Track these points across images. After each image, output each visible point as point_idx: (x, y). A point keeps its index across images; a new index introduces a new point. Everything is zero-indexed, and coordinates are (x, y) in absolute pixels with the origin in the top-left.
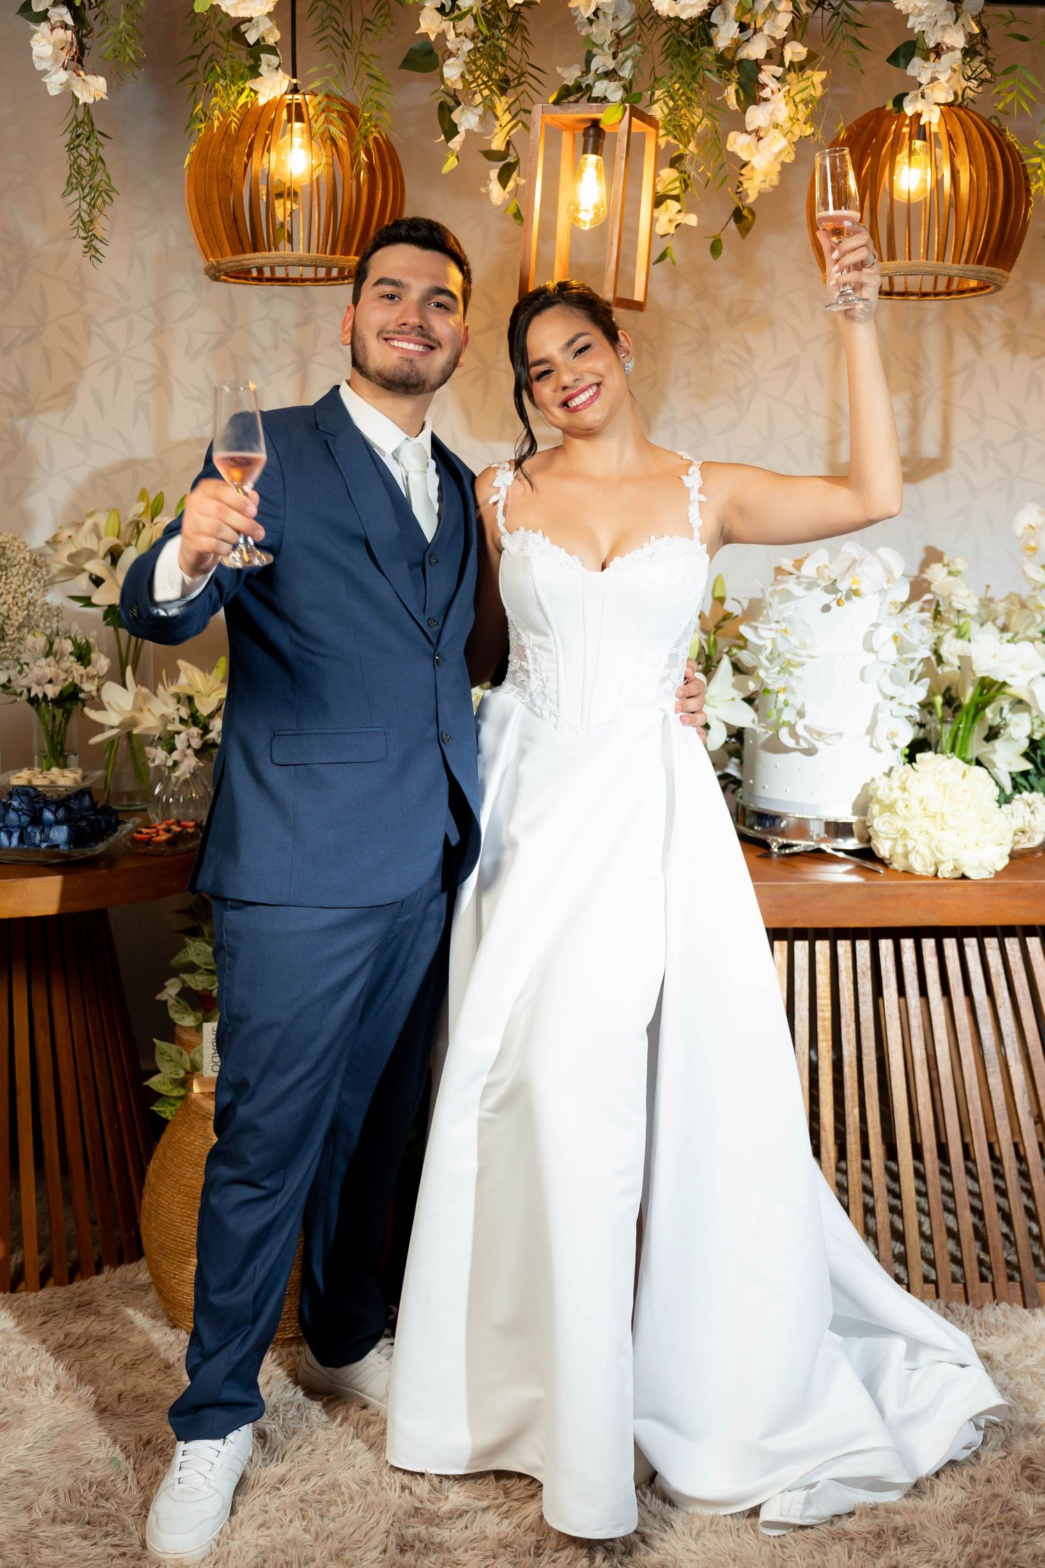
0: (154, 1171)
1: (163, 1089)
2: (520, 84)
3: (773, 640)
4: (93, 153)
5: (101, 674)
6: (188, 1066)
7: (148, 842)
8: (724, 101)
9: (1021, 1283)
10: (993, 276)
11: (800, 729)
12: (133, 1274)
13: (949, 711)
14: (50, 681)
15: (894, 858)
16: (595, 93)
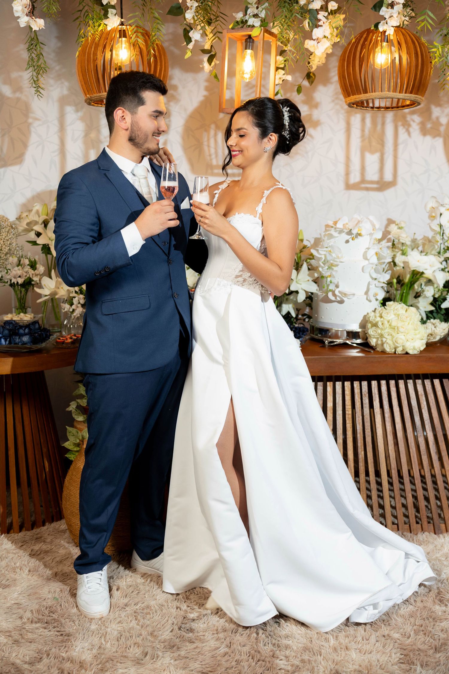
0: (68, 481)
1: (70, 447)
2: (216, 21)
3: (325, 255)
4: (38, 51)
5: (41, 273)
6: (81, 438)
7: (63, 343)
8: (303, 26)
9: (433, 524)
10: (417, 99)
11: (337, 293)
12: (59, 526)
13: (399, 286)
14: (20, 277)
15: (378, 346)
16: (249, 23)
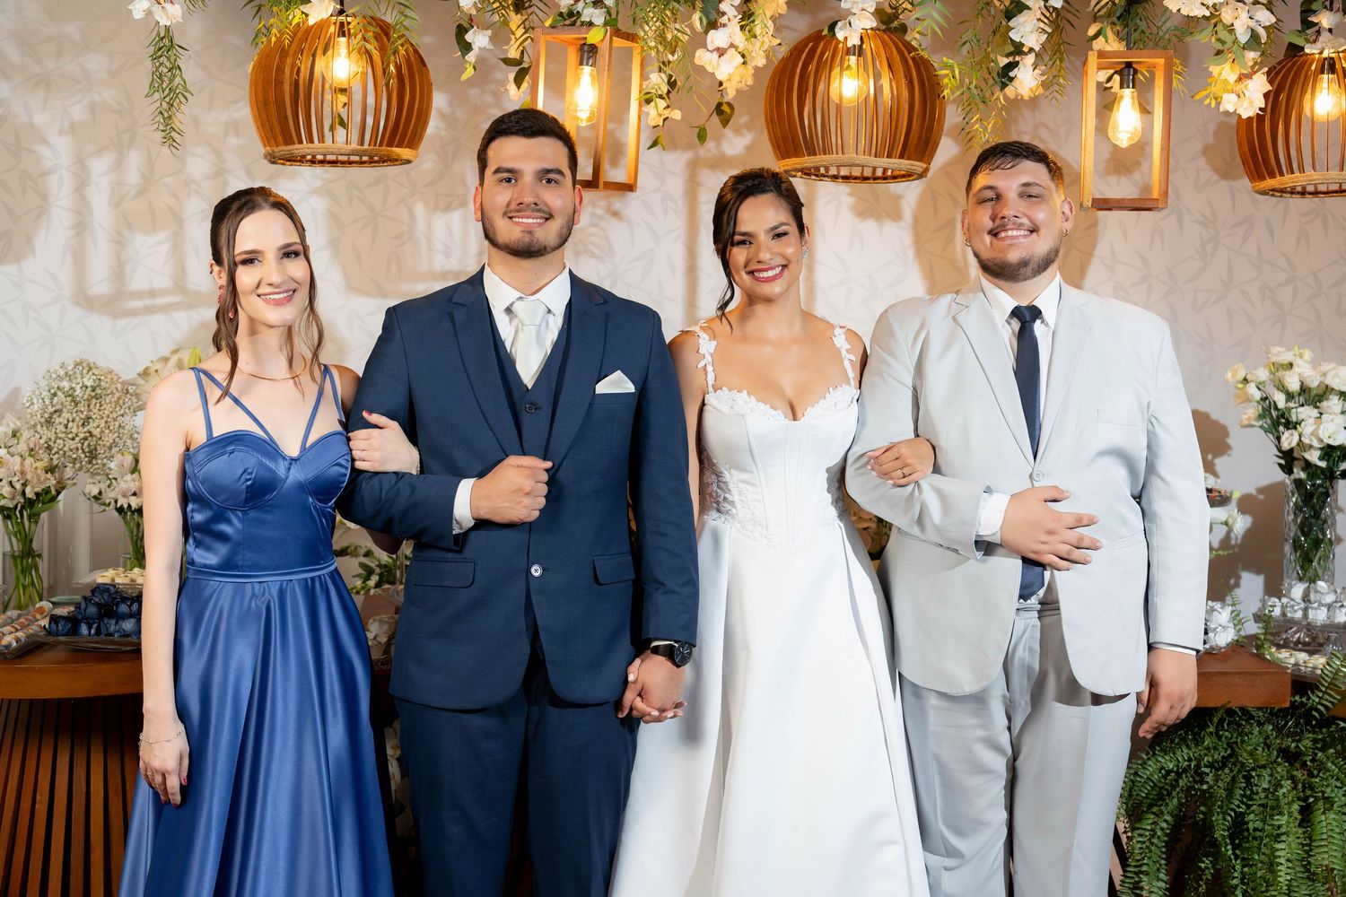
2: (530, 7)
4: (172, 62)
8: (691, 27)
14: (134, 494)
16: (585, 18)
